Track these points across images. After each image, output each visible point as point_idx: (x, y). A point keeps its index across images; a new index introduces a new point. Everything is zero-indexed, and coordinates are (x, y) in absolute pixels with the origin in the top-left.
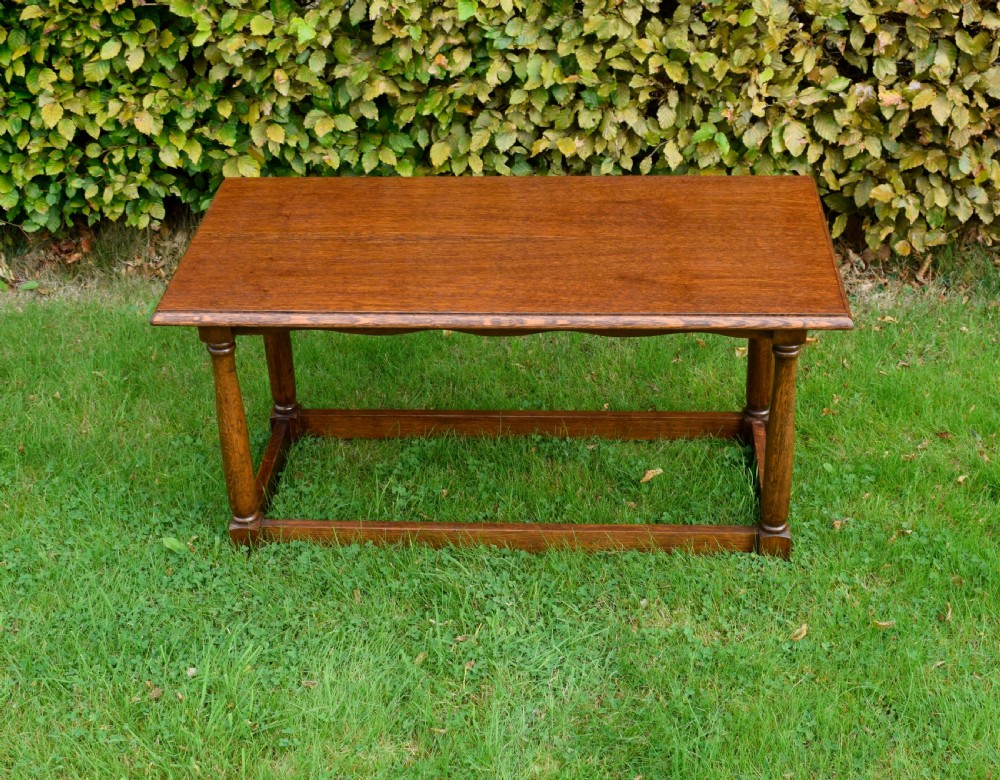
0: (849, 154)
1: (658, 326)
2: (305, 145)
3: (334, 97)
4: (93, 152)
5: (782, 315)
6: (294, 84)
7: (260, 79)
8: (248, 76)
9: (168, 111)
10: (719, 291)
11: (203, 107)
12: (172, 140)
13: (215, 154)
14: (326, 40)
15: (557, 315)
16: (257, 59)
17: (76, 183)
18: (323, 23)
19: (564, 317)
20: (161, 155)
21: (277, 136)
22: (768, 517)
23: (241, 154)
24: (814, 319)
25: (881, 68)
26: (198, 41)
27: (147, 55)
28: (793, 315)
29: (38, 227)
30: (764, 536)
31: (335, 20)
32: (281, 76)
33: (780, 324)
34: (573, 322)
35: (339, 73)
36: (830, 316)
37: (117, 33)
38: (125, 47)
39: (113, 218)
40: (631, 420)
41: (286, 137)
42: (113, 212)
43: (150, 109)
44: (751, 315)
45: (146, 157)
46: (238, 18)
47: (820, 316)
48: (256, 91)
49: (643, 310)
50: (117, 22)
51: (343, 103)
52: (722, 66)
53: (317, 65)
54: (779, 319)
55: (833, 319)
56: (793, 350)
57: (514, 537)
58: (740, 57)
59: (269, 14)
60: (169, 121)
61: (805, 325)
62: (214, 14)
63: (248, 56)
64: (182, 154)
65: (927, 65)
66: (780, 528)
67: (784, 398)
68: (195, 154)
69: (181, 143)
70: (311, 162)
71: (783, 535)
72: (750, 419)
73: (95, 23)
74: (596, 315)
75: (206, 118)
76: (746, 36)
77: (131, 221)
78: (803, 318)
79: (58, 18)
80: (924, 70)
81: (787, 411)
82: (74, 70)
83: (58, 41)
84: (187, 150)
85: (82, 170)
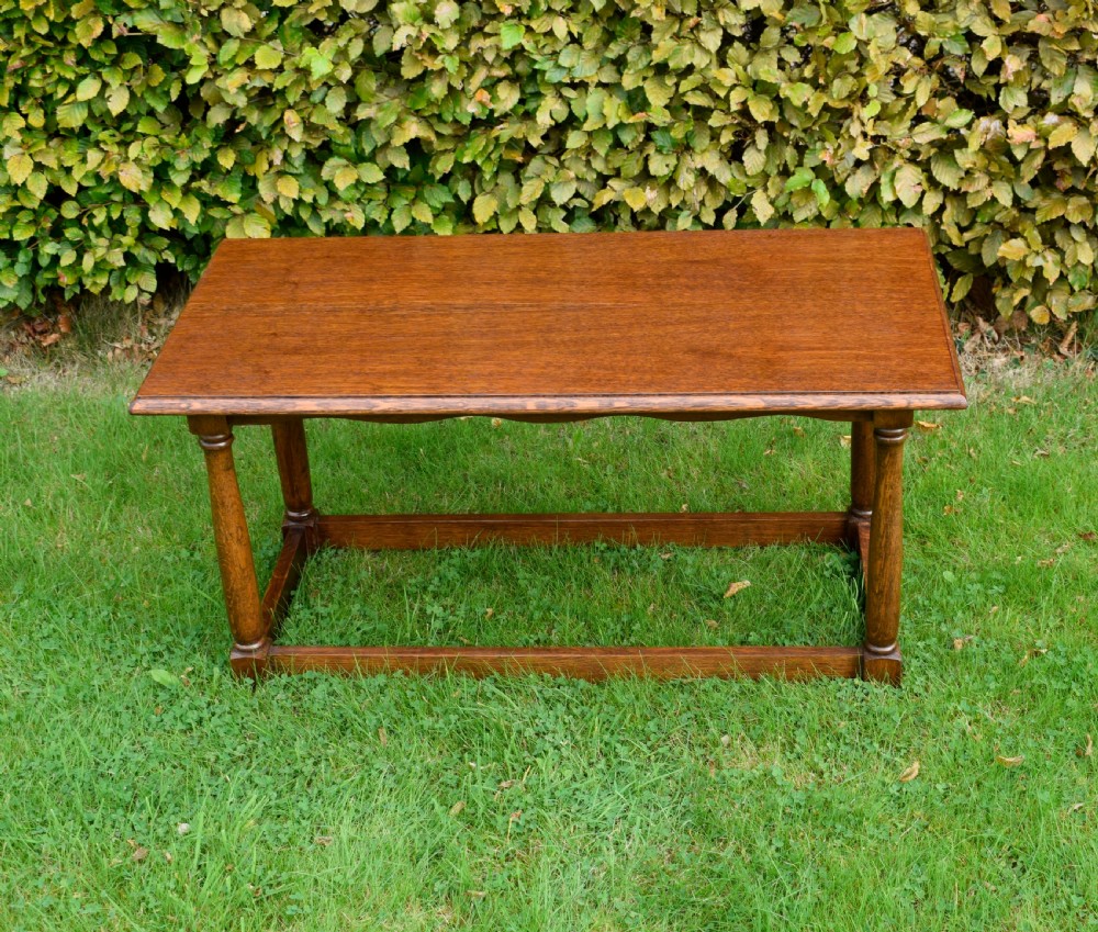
0: (974, 201)
1: (734, 408)
2: (323, 200)
3: (358, 142)
4: (70, 211)
5: (882, 393)
6: (309, 127)
7: (268, 122)
8: (254, 118)
9: (159, 162)
10: (809, 365)
11: (200, 157)
12: (165, 196)
13: (216, 213)
14: (345, 74)
15: (615, 396)
16: (265, 97)
17: (49, 248)
18: (342, 53)
19: (622, 399)
20: (151, 214)
21: (289, 189)
22: (874, 635)
23: (248, 212)
24: (920, 396)
25: (1008, 98)
26: (193, 78)
27: (132, 94)
28: (895, 393)
29: (6, 303)
30: (869, 658)
31: (356, 50)
32: (291, 117)
33: (880, 403)
34: (632, 404)
35: (362, 113)
36: (939, 393)
37: (96, 69)
38: (105, 85)
39: (95, 290)
40: (713, 523)
41: (300, 191)
42: (95, 283)
43: (137, 161)
44: (844, 393)
45: (133, 217)
46: (240, 49)
47: (927, 393)
48: (264, 136)
49: (717, 389)
50: (96, 56)
51: (368, 149)
52: (818, 99)
53: (336, 104)
54: (879, 397)
55: (942, 396)
56: (898, 435)
57: (571, 663)
58: (841, 88)
59: (277, 43)
60: (161, 174)
61: (909, 403)
62: (211, 45)
63: (253, 94)
64: (176, 212)
65: (1064, 94)
66: (889, 649)
67: (889, 492)
68: (193, 212)
69: (175, 200)
70: (331, 220)
71: (892, 657)
72: (855, 520)
73: (70, 58)
74: (660, 395)
75: (206, 169)
76: (846, 63)
77: (116, 295)
78: (906, 396)
79: (25, 52)
80: (1061, 100)
81: (893, 508)
82: (46, 114)
83: (26, 80)
84: (182, 208)
85: (57, 233)
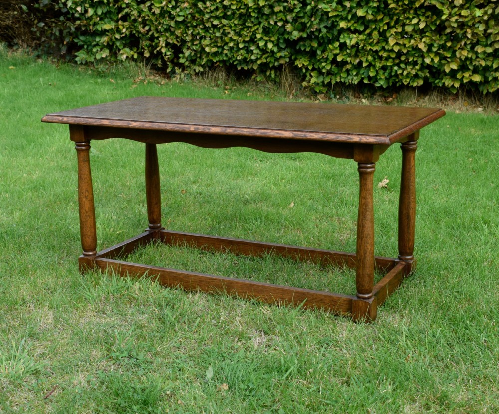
2: (474, 58)
3: (486, 42)
4: (403, 58)
6: (473, 34)
7: (462, 32)
8: (458, 31)
9: (430, 43)
11: (442, 42)
12: (430, 55)
13: (443, 62)
14: (485, 18)
16: (462, 26)
17: (396, 68)
18: (485, 13)
20: (425, 60)
21: (465, 53)
23: (452, 62)
26: (444, 18)
27: (426, 24)
29: (380, 85)
31: (490, 12)
32: (469, 31)
35: (489, 31)
37: (418, 16)
38: (420, 20)
39: (405, 83)
41: (467, 54)
42: (406, 81)
43: (424, 42)
45: (420, 61)
46: (458, 10)
48: (460, 37)
50: (419, 13)
51: (489, 43)
53: (481, 28)
59: (468, 11)
60: (430, 47)
62: (450, 10)
63: (459, 24)
64: (432, 60)
68: (436, 60)
69: (432, 56)
70: (475, 65)
73: (412, 12)
75: (443, 47)
77: (411, 84)
79: (400, 9)
82: (405, 30)
83: (399, 18)
84: (434, 59)
85: (398, 65)
